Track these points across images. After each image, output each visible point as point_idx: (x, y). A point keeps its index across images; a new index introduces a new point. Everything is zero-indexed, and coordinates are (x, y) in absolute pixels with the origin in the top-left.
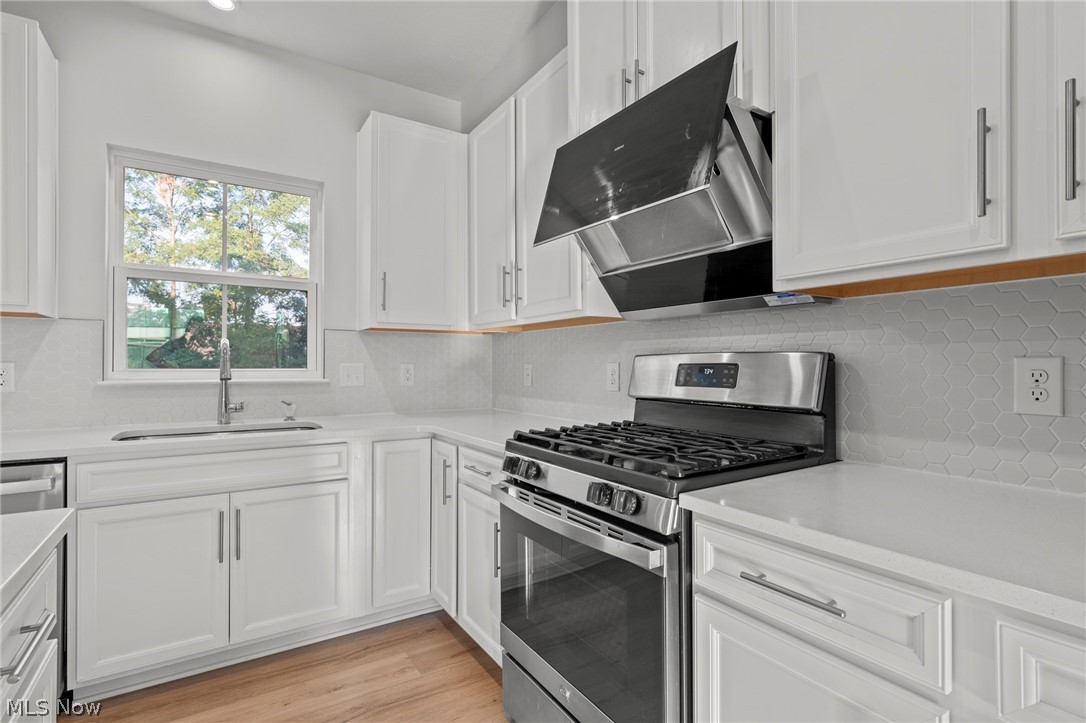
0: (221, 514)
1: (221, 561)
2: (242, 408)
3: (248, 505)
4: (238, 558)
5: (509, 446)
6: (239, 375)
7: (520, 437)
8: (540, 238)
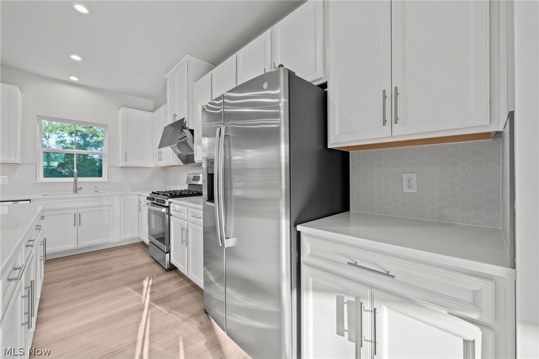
0: (75, 214)
1: (75, 225)
2: (81, 189)
3: (83, 212)
4: (80, 225)
5: (149, 195)
6: (80, 179)
7: (153, 193)
8: (160, 147)
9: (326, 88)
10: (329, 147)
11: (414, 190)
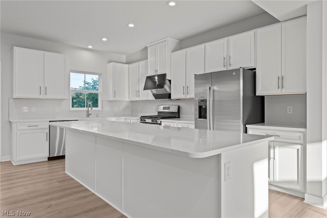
5: (140, 118)
7: (142, 117)
8: (144, 90)
9: (255, 70)
10: (256, 95)
11: (291, 113)
